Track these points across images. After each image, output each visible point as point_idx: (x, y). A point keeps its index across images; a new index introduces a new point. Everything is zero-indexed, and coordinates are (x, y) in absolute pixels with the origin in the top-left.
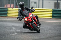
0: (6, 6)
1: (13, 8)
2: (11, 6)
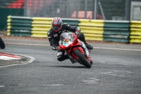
0: (74, 15)
1: (92, 20)
2: (86, 14)
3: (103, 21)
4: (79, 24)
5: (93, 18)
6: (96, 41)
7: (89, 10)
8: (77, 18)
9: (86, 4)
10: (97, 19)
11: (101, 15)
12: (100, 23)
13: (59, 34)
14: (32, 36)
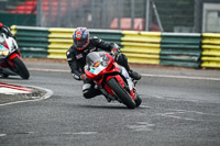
3: (159, 33)
4: (123, 39)
5: (144, 30)
6: (148, 65)
7: (137, 17)
8: (119, 28)
9: (133, 7)
10: (150, 30)
11: (157, 24)
12: (155, 36)
13: (85, 55)
14: (49, 56)
